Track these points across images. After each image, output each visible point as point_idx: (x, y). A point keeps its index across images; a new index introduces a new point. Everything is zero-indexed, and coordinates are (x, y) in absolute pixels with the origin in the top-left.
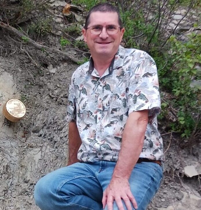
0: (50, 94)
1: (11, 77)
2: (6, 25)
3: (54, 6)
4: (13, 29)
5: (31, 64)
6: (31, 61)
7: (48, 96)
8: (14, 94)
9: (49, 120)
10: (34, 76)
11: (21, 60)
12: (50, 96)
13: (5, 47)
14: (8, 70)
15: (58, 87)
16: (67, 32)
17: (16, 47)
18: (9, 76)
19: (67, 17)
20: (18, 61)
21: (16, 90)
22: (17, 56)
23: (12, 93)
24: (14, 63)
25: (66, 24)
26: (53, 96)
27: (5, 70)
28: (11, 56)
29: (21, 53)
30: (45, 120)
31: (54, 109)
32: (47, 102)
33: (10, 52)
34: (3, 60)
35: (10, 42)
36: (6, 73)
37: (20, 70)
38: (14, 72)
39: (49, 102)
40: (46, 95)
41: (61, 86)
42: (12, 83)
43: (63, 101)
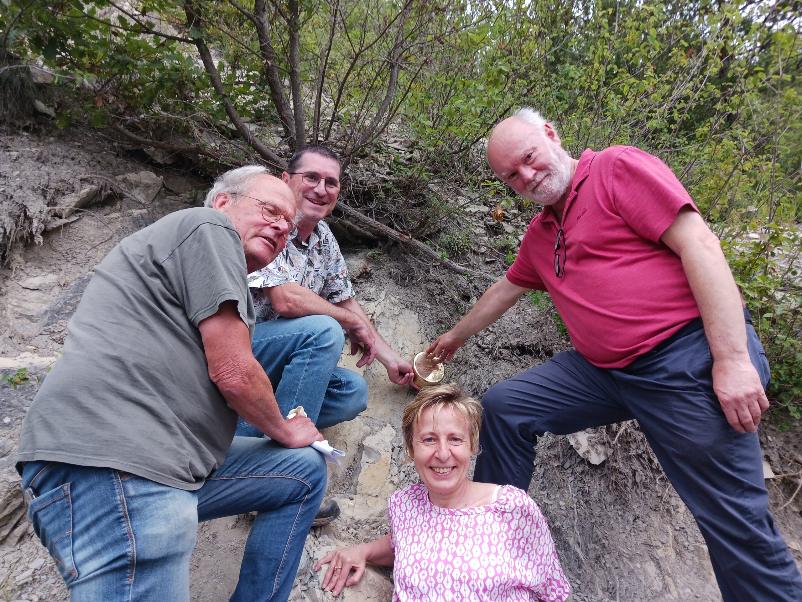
0: (480, 343)
1: (416, 316)
2: (407, 237)
3: (470, 211)
4: (419, 243)
5: (445, 297)
6: (444, 293)
7: (475, 346)
8: (422, 343)
9: (482, 385)
10: (451, 315)
11: (429, 290)
12: (479, 346)
13: (404, 272)
14: (410, 306)
15: (491, 332)
16: (495, 248)
17: (421, 271)
18: (413, 315)
19: (491, 226)
20: (425, 293)
21: (425, 337)
22: (423, 285)
23: (418, 342)
24: (419, 295)
25: (491, 237)
26: (484, 346)
27: (407, 307)
28: (413, 284)
29: (429, 280)
30: (476, 385)
31: (487, 366)
32: (475, 356)
33: (412, 278)
34: (402, 291)
35: (412, 264)
36: (407, 311)
37: (429, 306)
38: (419, 309)
39: (479, 355)
40: (472, 344)
41: (495, 330)
42: (416, 326)
43: (501, 354)
